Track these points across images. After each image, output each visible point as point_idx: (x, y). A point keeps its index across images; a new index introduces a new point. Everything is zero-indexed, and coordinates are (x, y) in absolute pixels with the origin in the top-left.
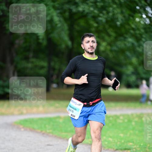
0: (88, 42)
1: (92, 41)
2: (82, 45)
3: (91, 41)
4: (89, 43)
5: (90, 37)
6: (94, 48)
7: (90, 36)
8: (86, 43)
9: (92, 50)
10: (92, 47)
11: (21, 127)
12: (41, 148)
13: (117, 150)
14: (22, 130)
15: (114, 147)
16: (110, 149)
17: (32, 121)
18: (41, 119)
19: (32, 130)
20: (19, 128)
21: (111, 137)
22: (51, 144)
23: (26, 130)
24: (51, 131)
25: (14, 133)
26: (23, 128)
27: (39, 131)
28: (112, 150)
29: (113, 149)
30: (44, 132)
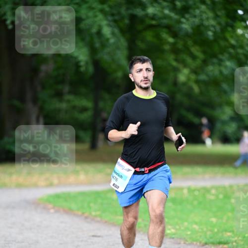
0: (141, 70)
1: (147, 69)
2: (130, 76)
3: (144, 70)
4: (142, 72)
5: (142, 64)
6: (149, 80)
7: (143, 61)
8: (138, 72)
9: (146, 84)
10: (147, 78)
11: (50, 206)
12: (82, 241)
13: (206, 244)
14: (52, 211)
15: (201, 240)
16: (195, 243)
17: (67, 197)
18: (83, 194)
19: (68, 211)
20: (45, 208)
21: (196, 223)
22: (99, 234)
23: (57, 211)
24: (98, 213)
25: (38, 217)
26: (54, 208)
27: (80, 213)
28: (198, 244)
29: (200, 242)
30: (86, 214)
